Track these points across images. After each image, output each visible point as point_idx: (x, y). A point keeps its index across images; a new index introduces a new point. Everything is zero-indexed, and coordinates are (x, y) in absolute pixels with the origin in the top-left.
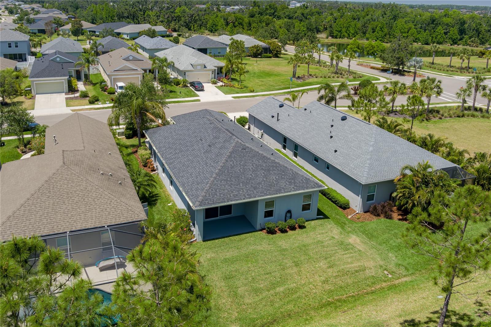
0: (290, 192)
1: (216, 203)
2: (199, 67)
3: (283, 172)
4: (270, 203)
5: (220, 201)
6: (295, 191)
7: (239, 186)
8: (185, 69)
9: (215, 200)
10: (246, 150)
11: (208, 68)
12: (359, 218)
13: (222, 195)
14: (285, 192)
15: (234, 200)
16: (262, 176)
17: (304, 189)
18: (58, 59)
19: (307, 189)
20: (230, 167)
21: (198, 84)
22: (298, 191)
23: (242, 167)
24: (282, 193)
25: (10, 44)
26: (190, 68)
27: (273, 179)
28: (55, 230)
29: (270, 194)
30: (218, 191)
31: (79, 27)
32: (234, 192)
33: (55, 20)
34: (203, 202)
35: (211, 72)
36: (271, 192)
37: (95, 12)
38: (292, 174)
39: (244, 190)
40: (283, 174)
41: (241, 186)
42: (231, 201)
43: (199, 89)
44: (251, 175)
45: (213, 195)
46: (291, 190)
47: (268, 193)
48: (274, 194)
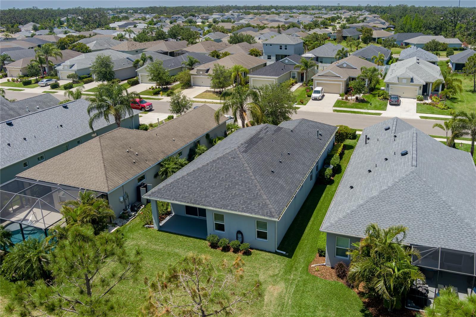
0: (236, 211)
1: (163, 198)
2: (404, 81)
3: (249, 190)
4: (219, 216)
5: (167, 197)
6: (242, 212)
7: (195, 190)
8: (389, 81)
9: (165, 195)
10: (235, 160)
11: (415, 82)
12: (318, 271)
13: (174, 193)
14: (230, 209)
15: (179, 201)
16: (224, 188)
17: (251, 213)
18: (287, 61)
19: (255, 214)
20: (205, 171)
21: (394, 98)
22: (245, 212)
23: (215, 173)
24: (226, 209)
25: (281, 46)
26: (396, 81)
27: (232, 194)
28: (54, 180)
29: (215, 207)
30: (174, 188)
31: (368, 36)
32: (186, 193)
33: (362, 28)
34: (154, 194)
35: (418, 87)
36: (217, 204)
37: (405, 23)
38: (255, 194)
39: (196, 195)
40: (247, 191)
41: (197, 190)
42: (176, 200)
43: (392, 103)
44: (216, 183)
45: (167, 191)
46: (239, 209)
47: (213, 205)
48: (218, 208)
